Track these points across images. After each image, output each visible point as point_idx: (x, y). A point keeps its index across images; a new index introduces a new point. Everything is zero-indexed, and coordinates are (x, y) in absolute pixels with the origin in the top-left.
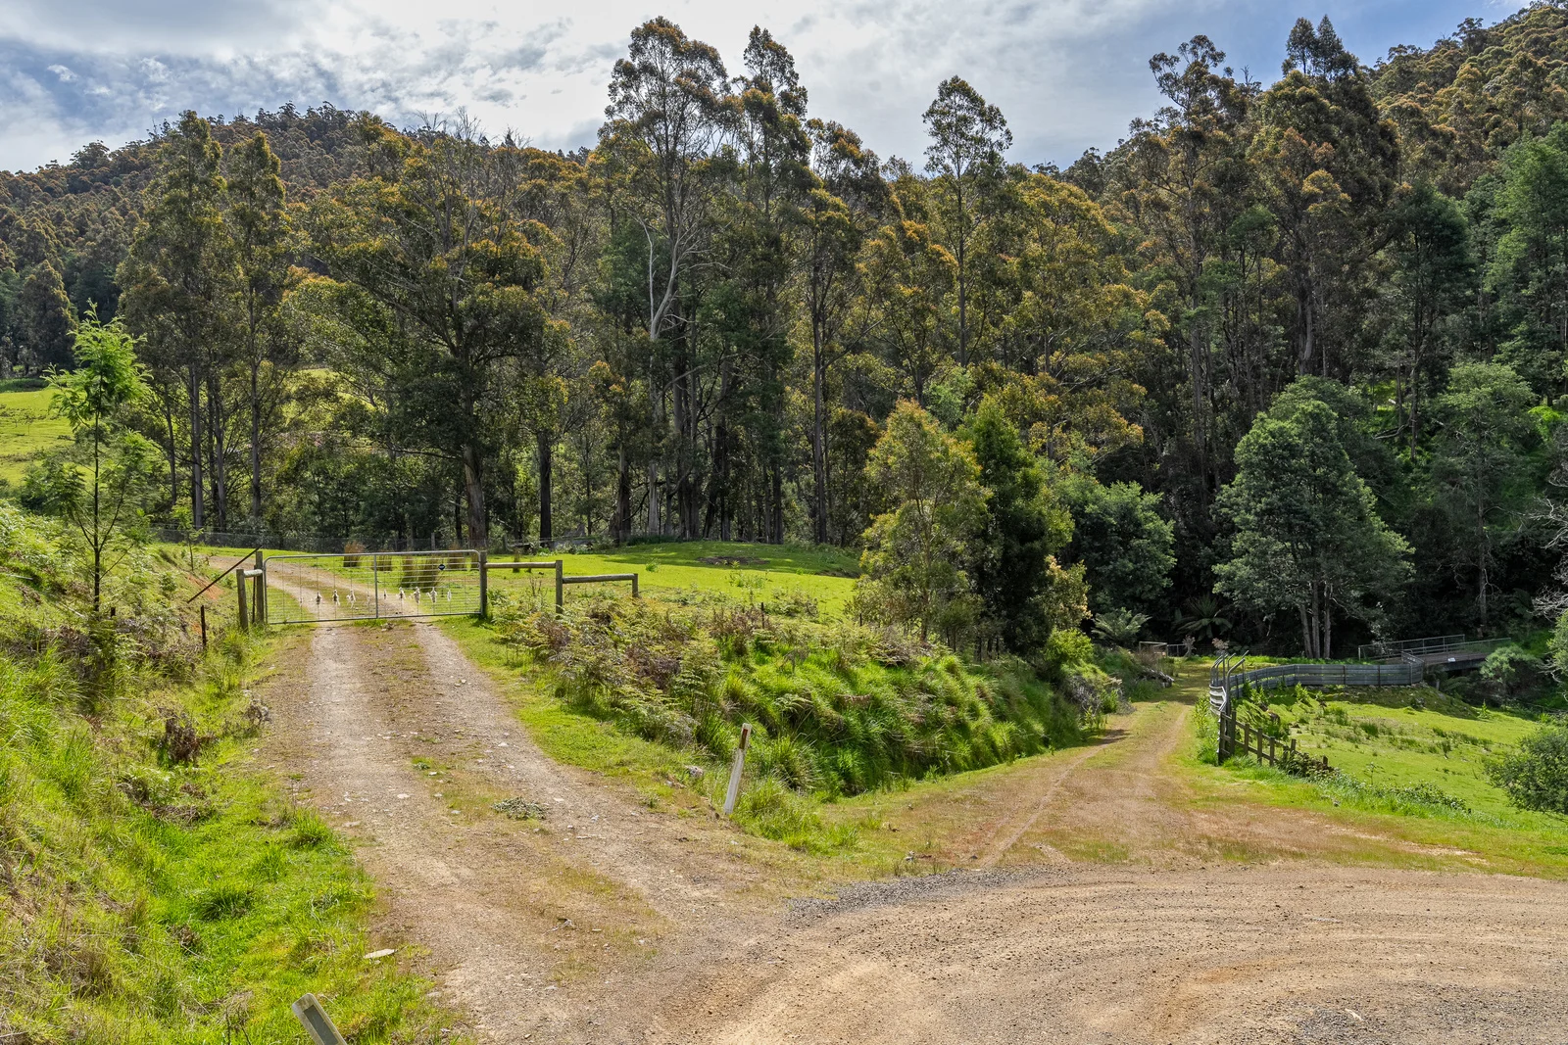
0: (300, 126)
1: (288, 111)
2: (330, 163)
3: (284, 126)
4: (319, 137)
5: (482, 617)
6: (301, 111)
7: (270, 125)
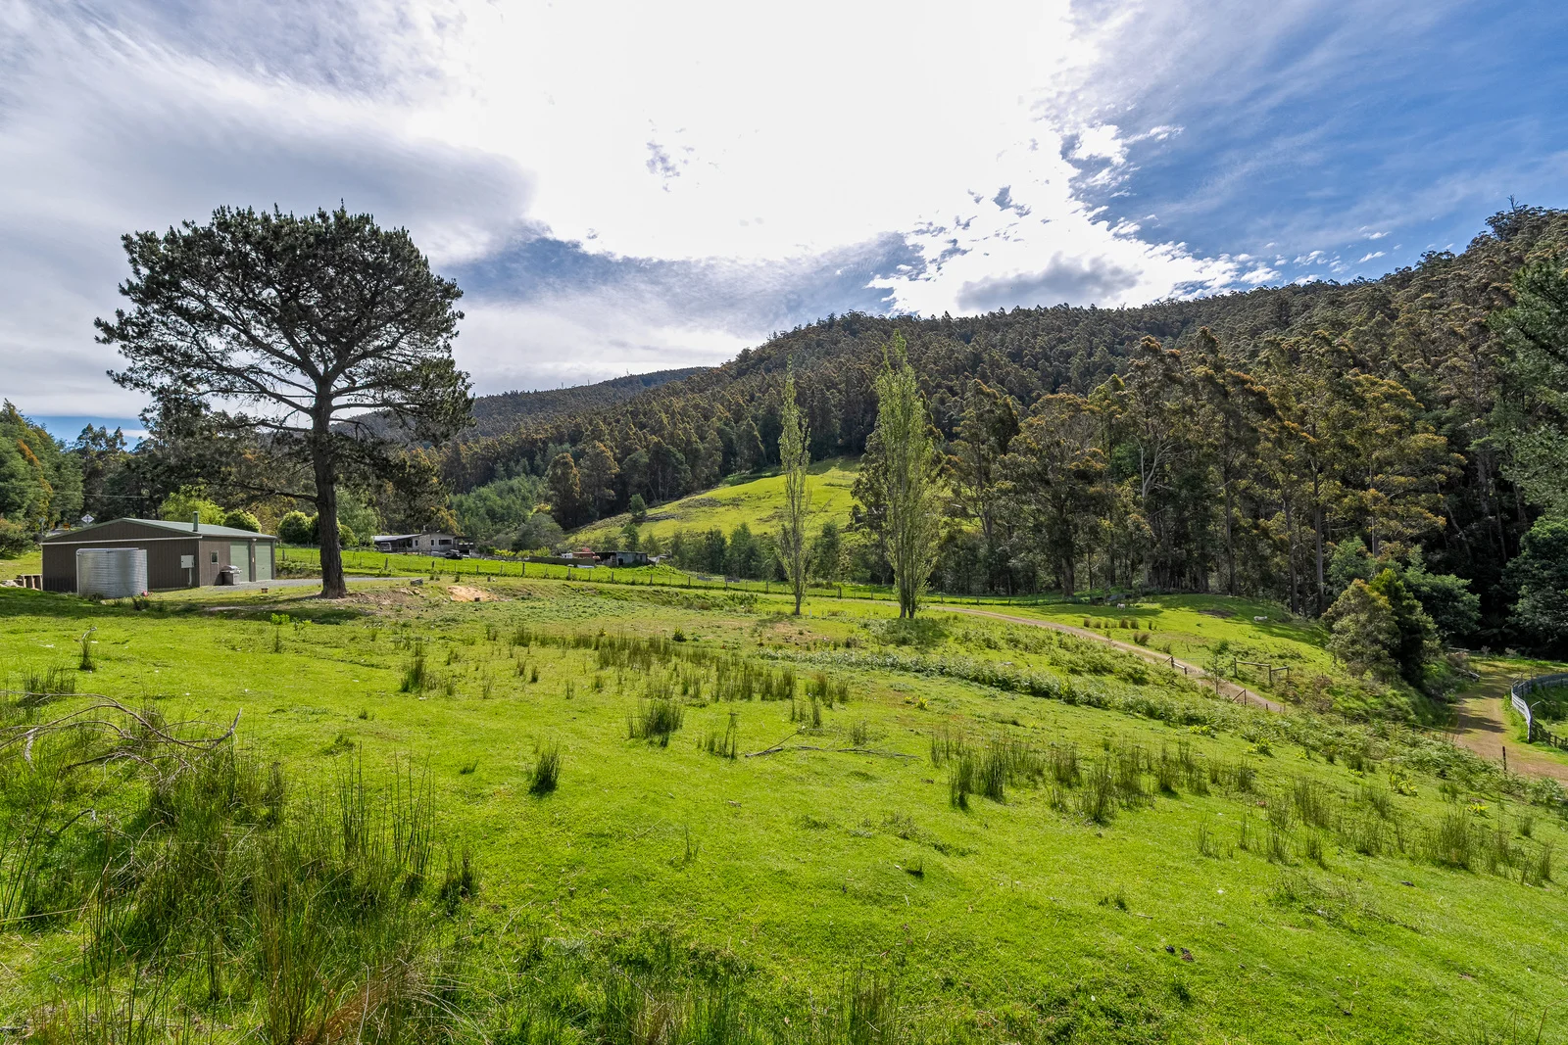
0: (839, 325)
1: (832, 317)
2: (858, 344)
3: (831, 326)
4: (849, 329)
6: (838, 317)
7: (823, 327)
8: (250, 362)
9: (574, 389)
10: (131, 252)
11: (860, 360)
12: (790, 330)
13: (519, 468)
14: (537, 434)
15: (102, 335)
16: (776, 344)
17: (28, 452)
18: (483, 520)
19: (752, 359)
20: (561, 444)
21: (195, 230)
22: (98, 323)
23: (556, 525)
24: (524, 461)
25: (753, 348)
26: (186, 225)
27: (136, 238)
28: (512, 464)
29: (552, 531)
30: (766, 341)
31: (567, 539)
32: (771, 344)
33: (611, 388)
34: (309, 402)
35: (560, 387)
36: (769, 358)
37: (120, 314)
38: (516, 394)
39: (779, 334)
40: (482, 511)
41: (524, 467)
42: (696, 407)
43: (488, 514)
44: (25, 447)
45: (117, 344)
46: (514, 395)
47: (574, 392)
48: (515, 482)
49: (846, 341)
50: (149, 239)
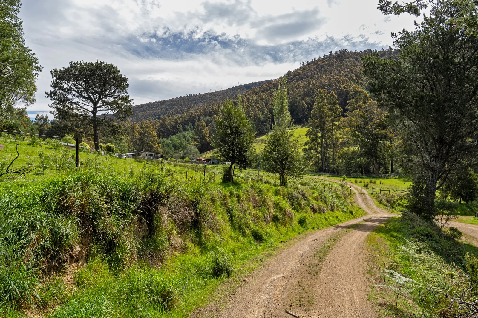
0: (334, 57)
1: (331, 53)
2: (341, 66)
3: (330, 58)
4: (338, 59)
5: (372, 194)
6: (334, 53)
7: (326, 58)
8: (78, 101)
9: (216, 92)
10: (52, 74)
11: (340, 73)
12: (310, 61)
13: (189, 127)
14: (196, 113)
15: (47, 96)
16: (302, 68)
17: (24, 124)
18: (171, 148)
19: (291, 75)
20: (206, 117)
21: (65, 69)
22: (46, 93)
23: (197, 150)
24: (191, 124)
25: (292, 71)
26: (63, 68)
27: (53, 71)
28: (186, 126)
29: (196, 152)
30: (299, 67)
31: (201, 156)
32: (301, 68)
33: (231, 91)
34: (92, 110)
35: (210, 92)
36: (299, 74)
37: (50, 91)
38: (191, 95)
39: (305, 63)
40: (171, 145)
41: (191, 127)
42: (262, 99)
43: (173, 146)
44: (23, 123)
45: (50, 97)
46: (191, 96)
47: (216, 94)
48: (186, 134)
49: (336, 64)
50: (56, 71)
